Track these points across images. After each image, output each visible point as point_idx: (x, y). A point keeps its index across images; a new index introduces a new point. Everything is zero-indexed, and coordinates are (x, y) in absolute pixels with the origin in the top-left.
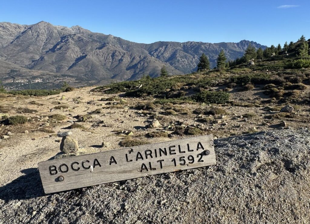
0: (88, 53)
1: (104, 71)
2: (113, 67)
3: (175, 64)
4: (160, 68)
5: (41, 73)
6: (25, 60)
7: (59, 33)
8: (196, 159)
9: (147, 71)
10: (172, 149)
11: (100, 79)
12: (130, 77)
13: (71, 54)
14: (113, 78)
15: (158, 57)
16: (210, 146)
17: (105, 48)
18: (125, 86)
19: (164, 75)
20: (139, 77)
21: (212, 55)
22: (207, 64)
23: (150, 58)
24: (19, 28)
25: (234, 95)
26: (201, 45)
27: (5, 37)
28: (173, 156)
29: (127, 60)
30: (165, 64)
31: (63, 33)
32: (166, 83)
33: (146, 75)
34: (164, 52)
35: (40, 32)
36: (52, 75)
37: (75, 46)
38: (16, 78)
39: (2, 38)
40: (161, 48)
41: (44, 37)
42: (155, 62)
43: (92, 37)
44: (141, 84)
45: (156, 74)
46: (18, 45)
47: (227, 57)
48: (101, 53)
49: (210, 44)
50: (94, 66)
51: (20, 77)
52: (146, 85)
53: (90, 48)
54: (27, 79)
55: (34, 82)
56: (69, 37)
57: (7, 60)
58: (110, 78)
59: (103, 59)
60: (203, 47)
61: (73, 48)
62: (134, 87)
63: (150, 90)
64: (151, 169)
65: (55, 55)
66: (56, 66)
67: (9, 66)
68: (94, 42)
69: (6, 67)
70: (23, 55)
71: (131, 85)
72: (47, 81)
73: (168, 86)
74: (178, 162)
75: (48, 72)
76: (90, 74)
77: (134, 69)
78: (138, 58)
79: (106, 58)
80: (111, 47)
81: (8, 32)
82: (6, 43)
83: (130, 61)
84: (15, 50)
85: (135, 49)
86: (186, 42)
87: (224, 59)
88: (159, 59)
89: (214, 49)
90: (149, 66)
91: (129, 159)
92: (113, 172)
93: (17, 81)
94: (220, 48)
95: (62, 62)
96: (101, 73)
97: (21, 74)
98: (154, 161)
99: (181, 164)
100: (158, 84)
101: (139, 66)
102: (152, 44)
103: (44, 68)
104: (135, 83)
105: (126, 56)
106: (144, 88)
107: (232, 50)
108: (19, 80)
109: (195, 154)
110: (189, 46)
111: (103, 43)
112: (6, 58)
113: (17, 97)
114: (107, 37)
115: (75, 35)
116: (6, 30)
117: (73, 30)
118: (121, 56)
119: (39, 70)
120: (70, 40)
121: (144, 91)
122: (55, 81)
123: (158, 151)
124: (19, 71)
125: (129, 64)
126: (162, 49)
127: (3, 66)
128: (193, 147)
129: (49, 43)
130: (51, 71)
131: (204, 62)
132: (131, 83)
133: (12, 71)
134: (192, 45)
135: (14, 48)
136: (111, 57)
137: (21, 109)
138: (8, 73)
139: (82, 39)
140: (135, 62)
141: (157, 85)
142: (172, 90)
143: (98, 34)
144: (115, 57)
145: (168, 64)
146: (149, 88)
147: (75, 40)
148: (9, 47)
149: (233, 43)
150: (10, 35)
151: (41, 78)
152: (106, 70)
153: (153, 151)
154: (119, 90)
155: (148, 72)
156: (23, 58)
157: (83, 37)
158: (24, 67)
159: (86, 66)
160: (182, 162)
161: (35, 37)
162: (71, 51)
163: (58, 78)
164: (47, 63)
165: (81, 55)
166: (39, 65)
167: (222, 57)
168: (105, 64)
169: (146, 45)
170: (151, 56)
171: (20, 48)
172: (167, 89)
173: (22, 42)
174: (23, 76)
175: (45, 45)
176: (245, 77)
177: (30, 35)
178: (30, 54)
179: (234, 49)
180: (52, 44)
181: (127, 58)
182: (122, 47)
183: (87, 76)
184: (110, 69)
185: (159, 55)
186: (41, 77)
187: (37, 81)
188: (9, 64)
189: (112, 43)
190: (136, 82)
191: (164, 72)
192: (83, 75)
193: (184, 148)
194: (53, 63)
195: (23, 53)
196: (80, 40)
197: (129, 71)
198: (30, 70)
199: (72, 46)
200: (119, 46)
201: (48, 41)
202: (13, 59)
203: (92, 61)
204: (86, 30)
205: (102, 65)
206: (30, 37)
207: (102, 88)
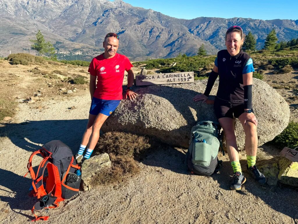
0: (126, 28)
1: (140, 47)
2: (150, 44)
3: (216, 43)
4: (199, 47)
5: (82, 46)
6: (69, 32)
7: (102, 7)
8: (187, 80)
9: (184, 49)
10: (179, 75)
11: (135, 55)
12: (165, 55)
13: (111, 28)
14: (148, 55)
15: (198, 34)
16: (192, 75)
17: (144, 23)
18: (160, 63)
19: (201, 54)
20: (175, 55)
21: (261, 34)
22: (253, 44)
23: (189, 35)
24: (67, 2)
25: (268, 77)
26: (250, 22)
27: (55, 10)
28: (179, 78)
29: (164, 37)
30: (205, 43)
31: (105, 7)
32: (200, 62)
33: (182, 54)
34: (205, 29)
35: (85, 6)
36: (91, 48)
37: (115, 20)
38: (60, 49)
39: (52, 11)
40: (202, 25)
41: (87, 11)
42: (193, 39)
43: (133, 11)
44: (175, 62)
45: (193, 53)
46: (64, 18)
47: (281, 36)
48: (139, 28)
49: (261, 21)
50: (131, 42)
51: (63, 49)
52: (180, 63)
53: (129, 23)
54: (69, 51)
55: (75, 54)
56: (111, 11)
57: (54, 32)
58: (145, 55)
59: (141, 34)
60: (252, 24)
61: (113, 22)
62: (168, 64)
63: (183, 68)
64: (171, 81)
65: (96, 29)
66: (95, 40)
67: (55, 38)
68: (133, 17)
69: (53, 38)
70: (68, 27)
71: (166, 63)
72: (87, 54)
73: (202, 64)
74: (180, 80)
75: (88, 45)
76: (127, 50)
77: (171, 47)
78: (176, 35)
79: (143, 34)
80: (149, 22)
81: (58, 6)
82: (55, 16)
83: (167, 38)
84: (61, 23)
85: (174, 25)
86: (232, 18)
87: (273, 40)
88: (199, 37)
89: (266, 27)
90: (187, 44)
91: (164, 77)
92: (158, 81)
93: (60, 53)
94: (273, 26)
95: (101, 36)
96: (137, 49)
97: (65, 46)
98: (172, 79)
99: (181, 81)
100: (192, 62)
101: (176, 44)
102: (193, 19)
103: (85, 41)
104: (169, 60)
105: (163, 32)
106: (178, 66)
107: (288, 29)
108: (62, 51)
109: (186, 78)
110: (235, 23)
111: (142, 18)
112: (54, 30)
113: (68, 66)
114: (146, 12)
115: (116, 8)
116: (56, 4)
117: (115, 4)
118: (159, 33)
119: (80, 43)
120: (111, 14)
121: (177, 69)
122: (94, 54)
123: (174, 75)
124: (63, 43)
125: (166, 41)
126: (204, 26)
127: (51, 37)
128: (186, 75)
129: (92, 17)
130: (91, 44)
131: (250, 42)
132: (166, 60)
133: (58, 43)
134: (239, 22)
135: (61, 21)
136: (148, 33)
137: (75, 75)
138: (54, 44)
139: (123, 14)
140: (173, 39)
141: (191, 64)
142: (205, 69)
143: (138, 9)
144: (152, 33)
145: (208, 43)
146: (183, 66)
147: (115, 14)
148: (57, 20)
149: (291, 20)
150: (59, 8)
151: (81, 51)
152: (143, 47)
153: (172, 75)
154: (154, 66)
155: (185, 51)
156: (68, 30)
157: (124, 11)
158: (68, 40)
159: (124, 42)
160: (182, 80)
161: (80, 10)
162: (111, 25)
163: (96, 52)
164: (88, 36)
165: (120, 29)
166: (80, 38)
167: (272, 37)
168: (142, 40)
169: (187, 21)
170: (190, 33)
171: (66, 21)
172: (200, 68)
173: (69, 15)
174: (66, 48)
175: (88, 18)
176: (284, 60)
177: (76, 8)
178: (74, 27)
179: (291, 28)
180: (94, 18)
181: (164, 35)
182: (161, 22)
183: (123, 52)
184: (146, 46)
185: (199, 32)
186: (81, 49)
187: (77, 53)
188: (56, 36)
189: (152, 18)
190: (171, 59)
191: (202, 51)
192: (120, 51)
193: (183, 75)
194: (93, 37)
195: (68, 26)
196: (121, 14)
197: (165, 48)
198: (72, 43)
199: (112, 20)
200: (158, 21)
201: (91, 15)
202: (59, 31)
203: (130, 37)
204: (127, 4)
205: (139, 41)
206: (76, 10)
207: (138, 63)
